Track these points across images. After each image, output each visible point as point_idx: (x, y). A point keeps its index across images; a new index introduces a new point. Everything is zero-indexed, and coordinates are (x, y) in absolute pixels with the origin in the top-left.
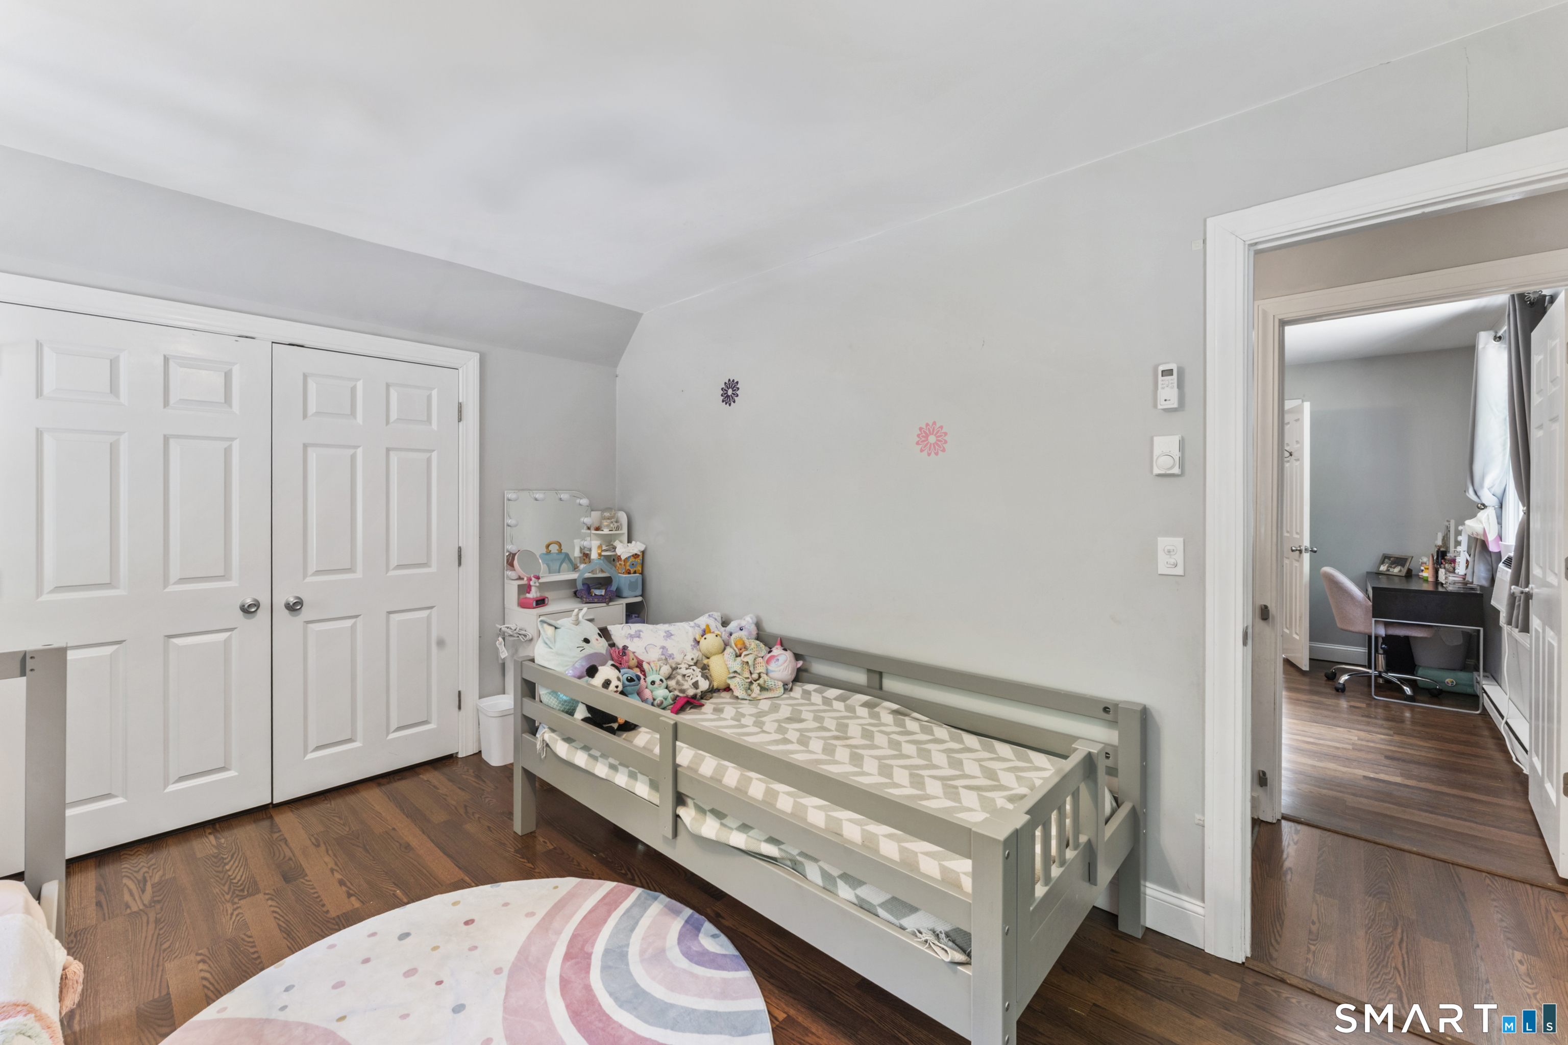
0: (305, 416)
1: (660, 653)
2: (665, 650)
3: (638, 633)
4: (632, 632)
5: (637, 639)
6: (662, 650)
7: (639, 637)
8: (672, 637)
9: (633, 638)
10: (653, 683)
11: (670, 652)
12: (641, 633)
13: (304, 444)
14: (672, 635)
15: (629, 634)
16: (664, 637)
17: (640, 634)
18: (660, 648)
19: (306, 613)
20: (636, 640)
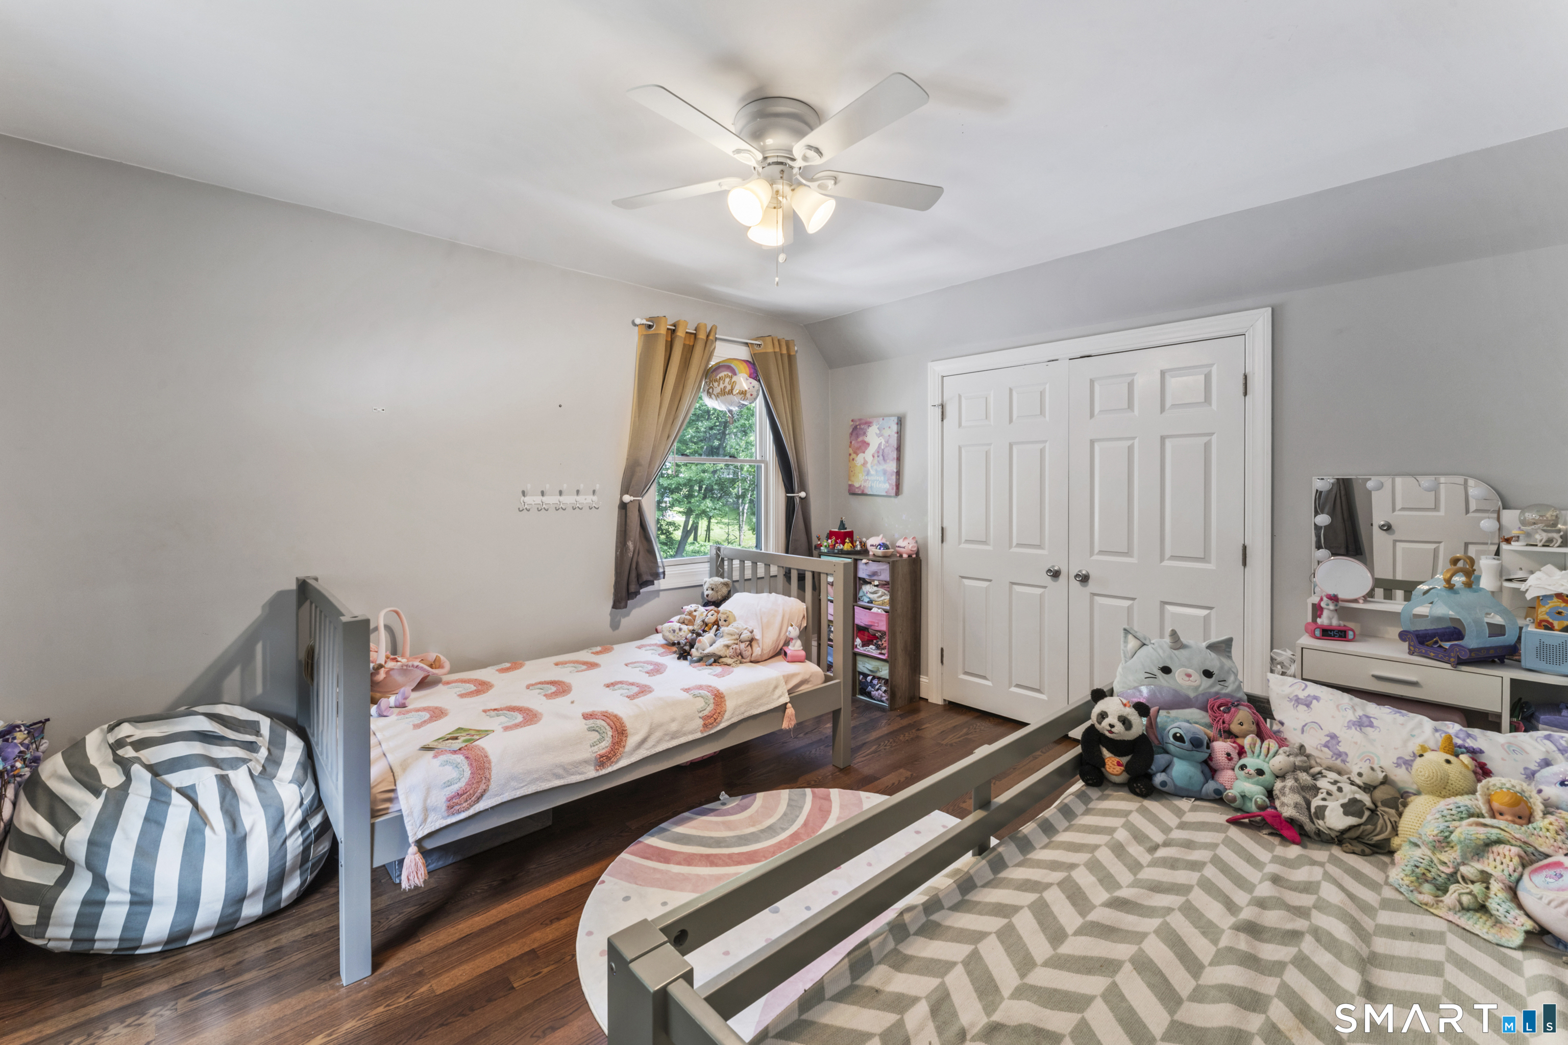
0: (1092, 415)
1: (1323, 742)
2: (1334, 742)
3: (1309, 699)
4: (1302, 695)
5: (1305, 708)
6: (1328, 738)
7: (1308, 705)
8: (1369, 730)
9: (1299, 703)
10: (1243, 767)
11: (1341, 749)
12: (1314, 702)
13: (1091, 440)
14: (1371, 725)
15: (1296, 696)
16: (1350, 721)
17: (1311, 703)
18: (1327, 736)
19: (1092, 586)
20: (1302, 708)
